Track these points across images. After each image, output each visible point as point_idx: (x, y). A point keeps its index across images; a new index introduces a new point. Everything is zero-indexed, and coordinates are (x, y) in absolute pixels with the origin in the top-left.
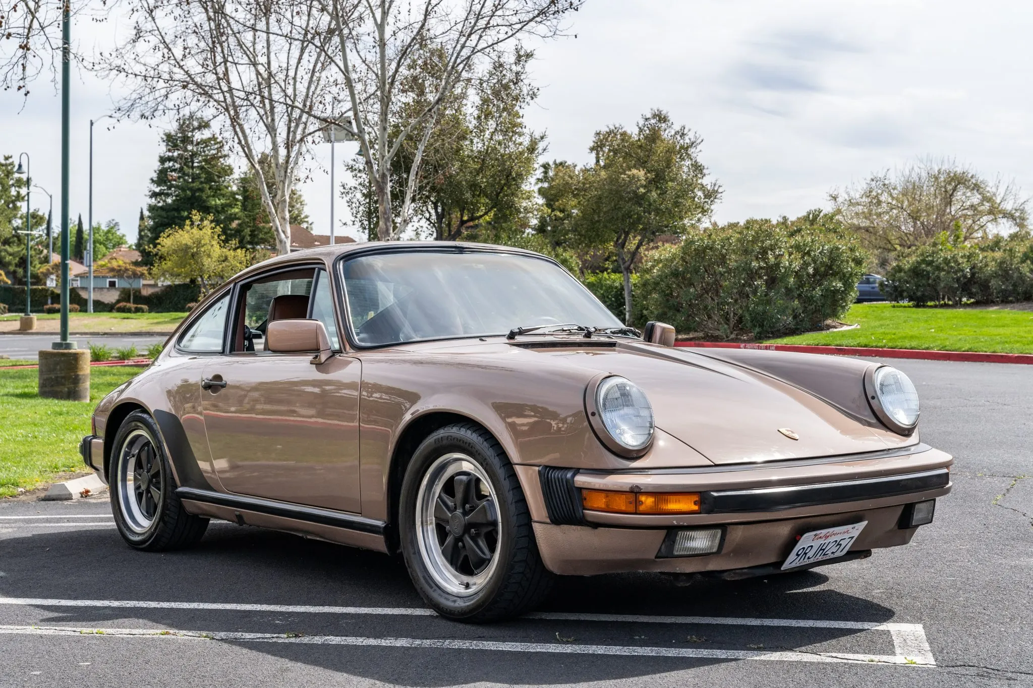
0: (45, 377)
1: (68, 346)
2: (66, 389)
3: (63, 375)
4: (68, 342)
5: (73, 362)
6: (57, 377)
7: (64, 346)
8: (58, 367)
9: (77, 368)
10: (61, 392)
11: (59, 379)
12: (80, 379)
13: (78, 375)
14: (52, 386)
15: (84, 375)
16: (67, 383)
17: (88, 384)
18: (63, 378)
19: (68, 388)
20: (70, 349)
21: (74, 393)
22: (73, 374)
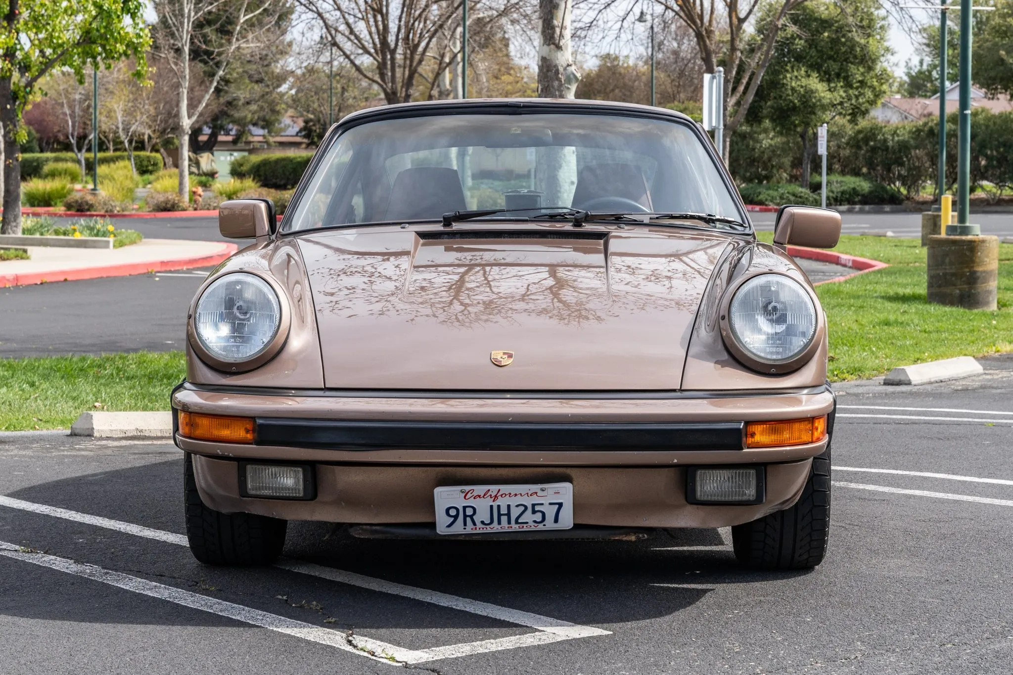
0: (933, 272)
1: (965, 231)
2: (958, 291)
3: (953, 271)
4: (967, 224)
5: (968, 253)
6: (945, 274)
7: (959, 230)
8: (947, 260)
9: (973, 262)
10: (951, 294)
11: (948, 277)
12: (978, 278)
13: (975, 272)
14: (940, 286)
15: (984, 272)
16: (959, 282)
17: (993, 284)
18: (953, 275)
19: (960, 290)
20: (967, 235)
21: (969, 296)
22: (967, 270)
